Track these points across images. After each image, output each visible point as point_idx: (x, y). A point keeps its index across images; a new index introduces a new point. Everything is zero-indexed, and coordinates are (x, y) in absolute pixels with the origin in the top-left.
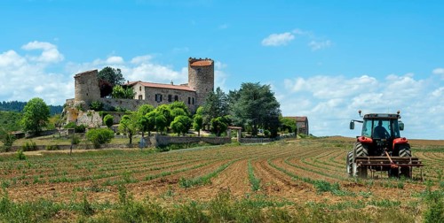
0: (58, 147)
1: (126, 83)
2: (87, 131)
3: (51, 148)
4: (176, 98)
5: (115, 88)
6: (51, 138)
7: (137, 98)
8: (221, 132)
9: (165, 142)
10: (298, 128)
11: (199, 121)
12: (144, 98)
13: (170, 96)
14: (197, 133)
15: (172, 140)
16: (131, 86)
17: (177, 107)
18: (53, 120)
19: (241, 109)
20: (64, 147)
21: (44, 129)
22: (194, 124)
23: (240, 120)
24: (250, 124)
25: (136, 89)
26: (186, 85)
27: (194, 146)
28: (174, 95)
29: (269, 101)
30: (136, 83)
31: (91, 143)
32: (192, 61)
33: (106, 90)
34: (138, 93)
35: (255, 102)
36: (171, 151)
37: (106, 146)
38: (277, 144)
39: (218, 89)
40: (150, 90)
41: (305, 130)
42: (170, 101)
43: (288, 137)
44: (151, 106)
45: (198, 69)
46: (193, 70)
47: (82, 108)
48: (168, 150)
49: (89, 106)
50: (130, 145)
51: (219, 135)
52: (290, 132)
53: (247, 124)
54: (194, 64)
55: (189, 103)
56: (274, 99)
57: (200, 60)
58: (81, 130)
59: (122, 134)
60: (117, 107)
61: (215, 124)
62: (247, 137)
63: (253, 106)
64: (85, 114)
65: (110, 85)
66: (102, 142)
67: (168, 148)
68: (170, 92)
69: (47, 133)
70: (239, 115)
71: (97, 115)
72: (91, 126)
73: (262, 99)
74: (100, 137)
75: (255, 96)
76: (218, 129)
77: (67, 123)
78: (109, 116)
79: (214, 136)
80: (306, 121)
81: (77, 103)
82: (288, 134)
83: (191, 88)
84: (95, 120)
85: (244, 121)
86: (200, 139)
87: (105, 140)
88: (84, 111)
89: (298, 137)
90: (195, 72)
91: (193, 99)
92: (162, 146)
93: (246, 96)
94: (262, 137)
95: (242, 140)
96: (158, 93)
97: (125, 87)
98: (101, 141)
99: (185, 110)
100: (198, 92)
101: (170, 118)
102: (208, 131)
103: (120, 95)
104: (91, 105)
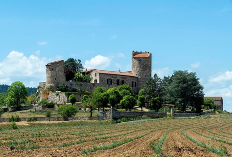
0: (36, 119)
1: (85, 70)
2: (56, 106)
3: (30, 120)
4: (123, 82)
5: (77, 74)
6: (29, 112)
7: (93, 82)
8: (159, 108)
9: (117, 116)
10: (216, 105)
11: (142, 100)
12: (98, 82)
13: (118, 81)
14: (140, 109)
15: (122, 115)
16: (89, 73)
17: (124, 89)
18: (29, 99)
19: (173, 90)
20: (41, 119)
21: (23, 105)
22: (138, 102)
23: (172, 99)
24: (181, 102)
25: (93, 75)
26: (130, 72)
27: (139, 119)
28: (121, 80)
29: (195, 85)
30: (92, 71)
31: (61, 116)
32: (135, 54)
33: (70, 75)
34: (94, 78)
35: (185, 85)
36: (122, 123)
37: (73, 119)
38: (202, 118)
39: (155, 75)
40: (103, 76)
41: (220, 107)
42: (118, 84)
43: (209, 112)
44: (104, 88)
45: (139, 59)
46: (135, 61)
47: (52, 89)
48: (120, 122)
49: (57, 88)
50: (91, 118)
51: (157, 111)
52: (211, 108)
53: (178, 102)
54: (136, 56)
55: (133, 86)
56: (198, 83)
57: (141, 53)
58: (51, 106)
59: (83, 109)
60: (78, 88)
61: (155, 102)
62: (178, 112)
63: (183, 88)
64: (54, 94)
65: (73, 71)
66: (69, 116)
67: (120, 120)
68: (118, 78)
69: (26, 108)
70: (172, 96)
71: (63, 94)
72: (59, 103)
73: (190, 83)
74: (68, 112)
75: (184, 81)
76: (156, 106)
77: (41, 100)
78: (73, 95)
79: (153, 111)
80: (221, 100)
81: (48, 85)
82: (209, 110)
83: (134, 74)
84: (62, 98)
85: (176, 100)
86: (143, 113)
87: (72, 114)
88: (53, 91)
89: (217, 112)
90: (137, 62)
91: (135, 83)
92: (116, 119)
93: (178, 81)
94: (190, 112)
95: (175, 115)
96: (109, 79)
97: (84, 73)
98: (69, 114)
99: (130, 92)
100: (139, 78)
101: (119, 97)
102: (147, 108)
103: (80, 79)
104: (58, 87)
